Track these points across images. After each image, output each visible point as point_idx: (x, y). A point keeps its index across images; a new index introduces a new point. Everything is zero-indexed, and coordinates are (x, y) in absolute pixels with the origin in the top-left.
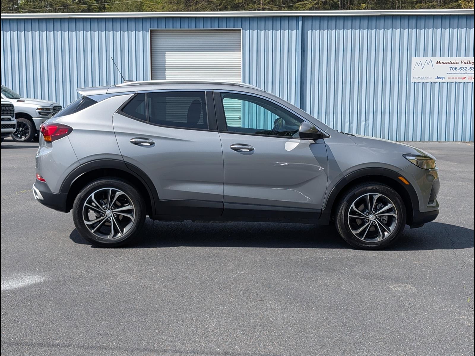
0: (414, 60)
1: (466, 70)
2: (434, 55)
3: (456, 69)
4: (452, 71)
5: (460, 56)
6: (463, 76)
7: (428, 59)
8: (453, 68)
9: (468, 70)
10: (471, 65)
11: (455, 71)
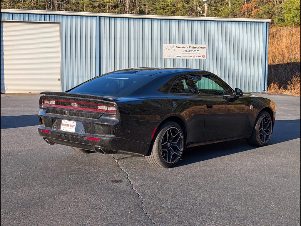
0: (164, 46)
2: (175, 43)
3: (186, 51)
5: (189, 44)
6: (191, 55)
7: (172, 45)
10: (194, 49)
11: (186, 53)
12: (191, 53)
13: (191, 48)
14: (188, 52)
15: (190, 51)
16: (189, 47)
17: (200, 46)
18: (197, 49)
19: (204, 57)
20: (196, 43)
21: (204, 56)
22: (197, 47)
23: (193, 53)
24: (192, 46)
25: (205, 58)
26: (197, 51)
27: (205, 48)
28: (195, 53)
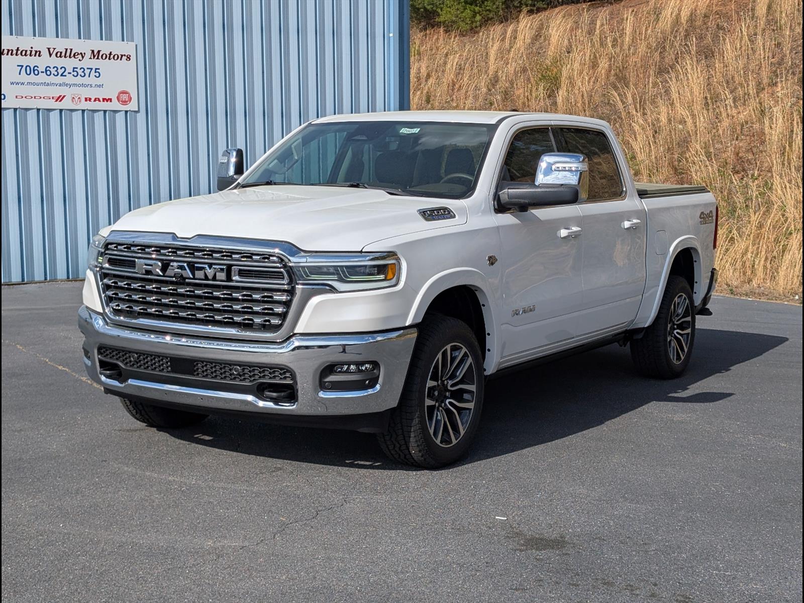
1: (62, 75)
3: (34, 70)
4: (24, 77)
5: (43, 34)
6: (57, 92)
8: (28, 68)
9: (68, 75)
10: (74, 62)
11: (32, 78)
12: (59, 79)
13: (59, 55)
14: (43, 78)
16: (45, 53)
17: (105, 47)
18: (88, 62)
20: (84, 33)
22: (89, 54)
23: (69, 79)
25: (132, 106)
26: (87, 72)
27: (129, 58)
28: (79, 80)
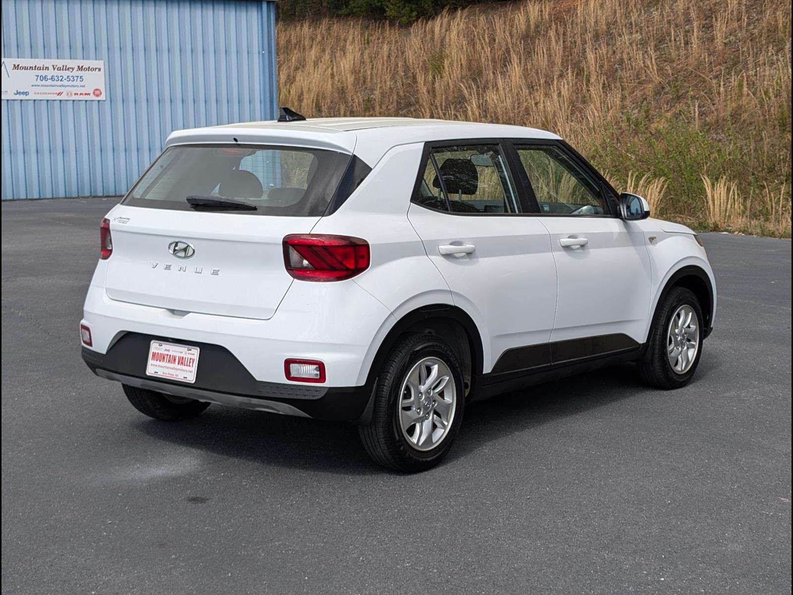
1: (61, 81)
2: (8, 55)
3: (45, 78)
4: (39, 82)
6: (58, 90)
8: (42, 77)
9: (64, 80)
10: (68, 73)
11: (44, 82)
12: (60, 83)
13: (59, 69)
14: (50, 82)
15: (56, 78)
16: (51, 68)
17: (86, 63)
18: (76, 73)
19: (97, 96)
20: (73, 56)
21: (97, 92)
22: (76, 68)
23: (65, 83)
24: (60, 63)
25: (102, 97)
26: (75, 78)
27: (100, 70)
28: (71, 83)
